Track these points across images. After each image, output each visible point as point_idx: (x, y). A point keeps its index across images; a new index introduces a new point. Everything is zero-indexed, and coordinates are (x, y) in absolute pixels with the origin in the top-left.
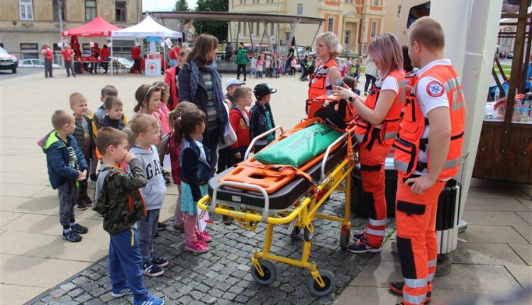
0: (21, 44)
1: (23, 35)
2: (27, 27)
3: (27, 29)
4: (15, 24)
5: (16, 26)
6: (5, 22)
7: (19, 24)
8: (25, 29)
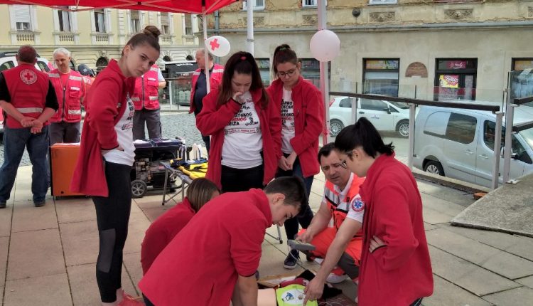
0: (365, 60)
1: (371, 39)
2: (381, 20)
3: (381, 25)
4: (356, 14)
5: (359, 19)
6: (338, 12)
7: (365, 14)
8: (376, 24)
